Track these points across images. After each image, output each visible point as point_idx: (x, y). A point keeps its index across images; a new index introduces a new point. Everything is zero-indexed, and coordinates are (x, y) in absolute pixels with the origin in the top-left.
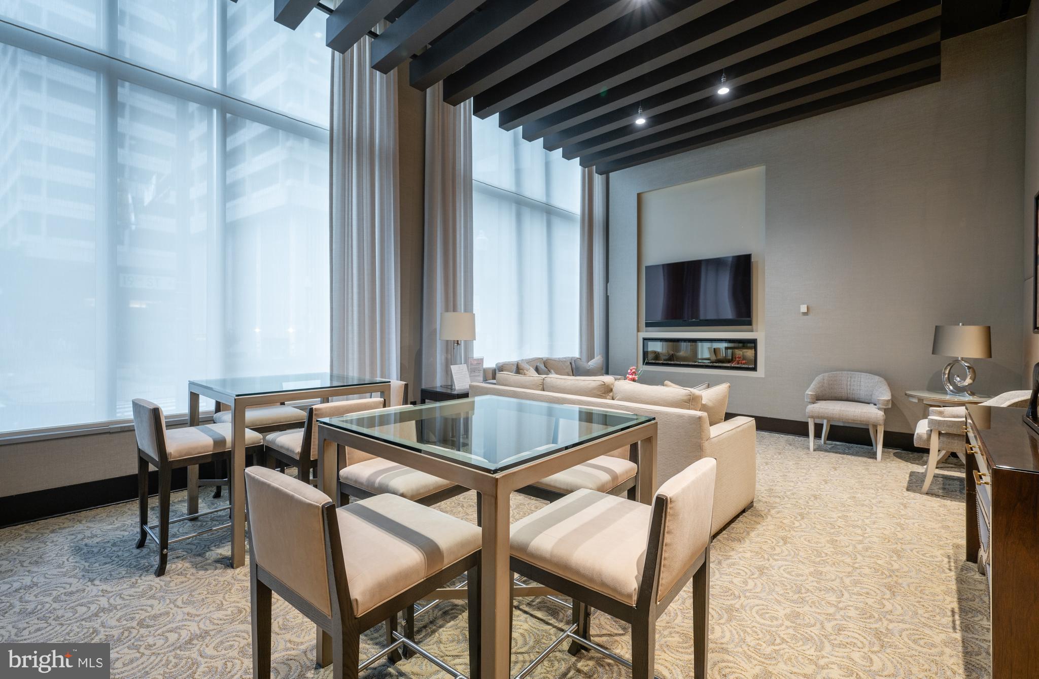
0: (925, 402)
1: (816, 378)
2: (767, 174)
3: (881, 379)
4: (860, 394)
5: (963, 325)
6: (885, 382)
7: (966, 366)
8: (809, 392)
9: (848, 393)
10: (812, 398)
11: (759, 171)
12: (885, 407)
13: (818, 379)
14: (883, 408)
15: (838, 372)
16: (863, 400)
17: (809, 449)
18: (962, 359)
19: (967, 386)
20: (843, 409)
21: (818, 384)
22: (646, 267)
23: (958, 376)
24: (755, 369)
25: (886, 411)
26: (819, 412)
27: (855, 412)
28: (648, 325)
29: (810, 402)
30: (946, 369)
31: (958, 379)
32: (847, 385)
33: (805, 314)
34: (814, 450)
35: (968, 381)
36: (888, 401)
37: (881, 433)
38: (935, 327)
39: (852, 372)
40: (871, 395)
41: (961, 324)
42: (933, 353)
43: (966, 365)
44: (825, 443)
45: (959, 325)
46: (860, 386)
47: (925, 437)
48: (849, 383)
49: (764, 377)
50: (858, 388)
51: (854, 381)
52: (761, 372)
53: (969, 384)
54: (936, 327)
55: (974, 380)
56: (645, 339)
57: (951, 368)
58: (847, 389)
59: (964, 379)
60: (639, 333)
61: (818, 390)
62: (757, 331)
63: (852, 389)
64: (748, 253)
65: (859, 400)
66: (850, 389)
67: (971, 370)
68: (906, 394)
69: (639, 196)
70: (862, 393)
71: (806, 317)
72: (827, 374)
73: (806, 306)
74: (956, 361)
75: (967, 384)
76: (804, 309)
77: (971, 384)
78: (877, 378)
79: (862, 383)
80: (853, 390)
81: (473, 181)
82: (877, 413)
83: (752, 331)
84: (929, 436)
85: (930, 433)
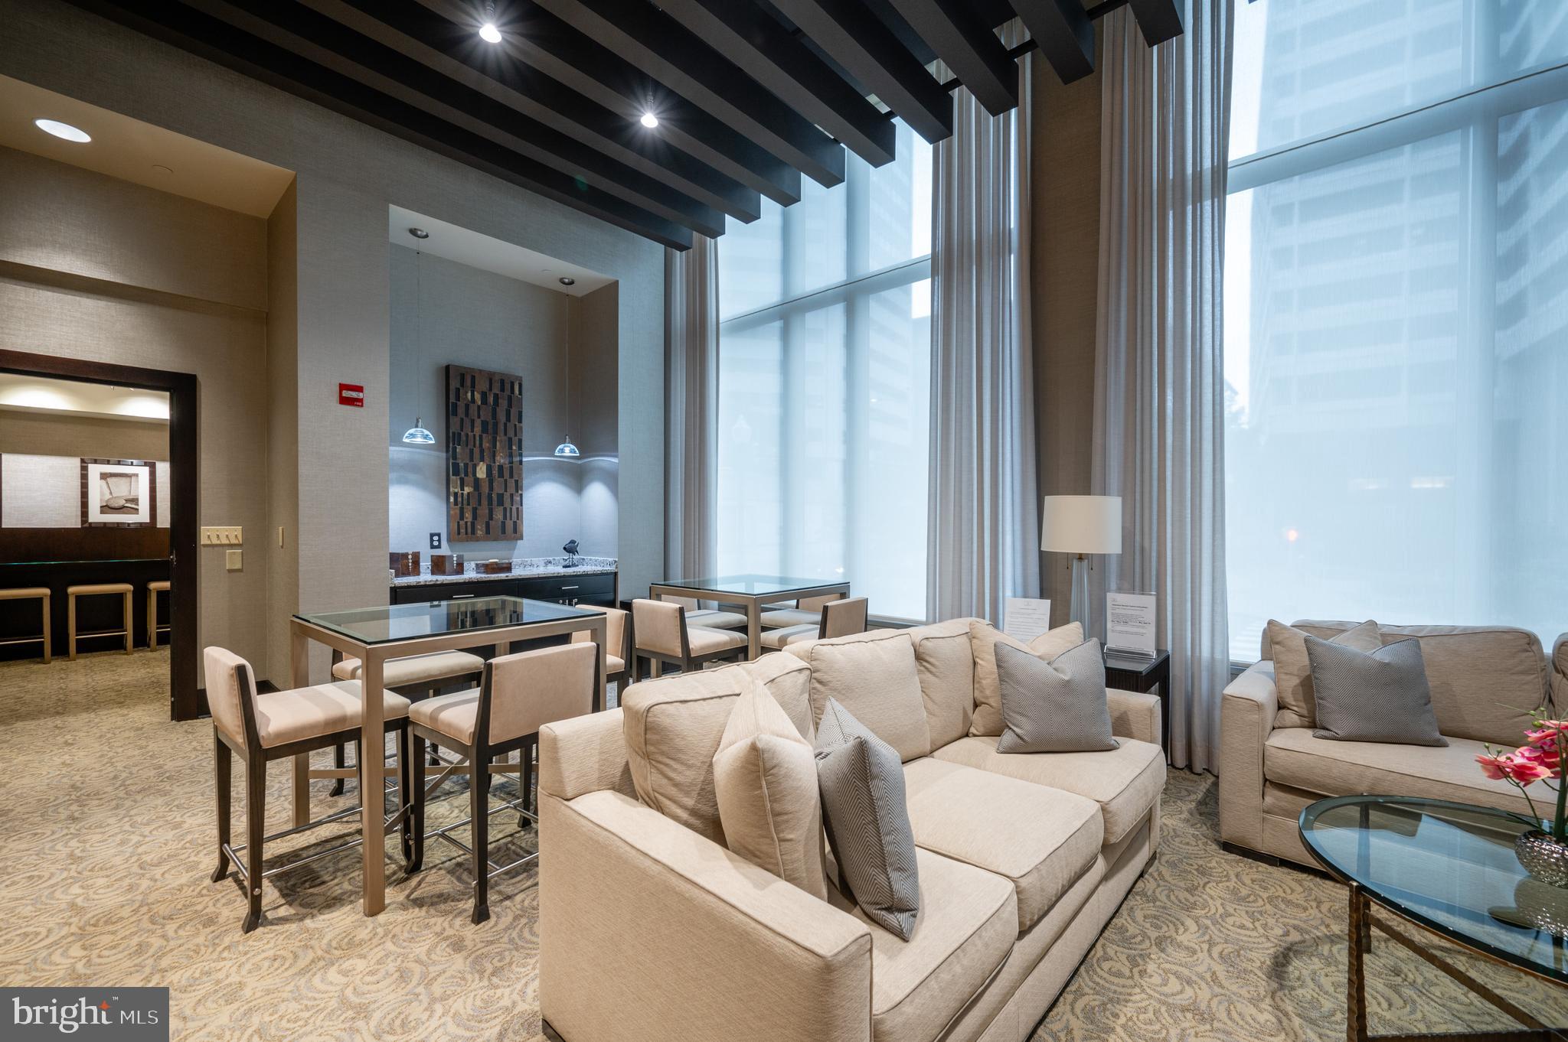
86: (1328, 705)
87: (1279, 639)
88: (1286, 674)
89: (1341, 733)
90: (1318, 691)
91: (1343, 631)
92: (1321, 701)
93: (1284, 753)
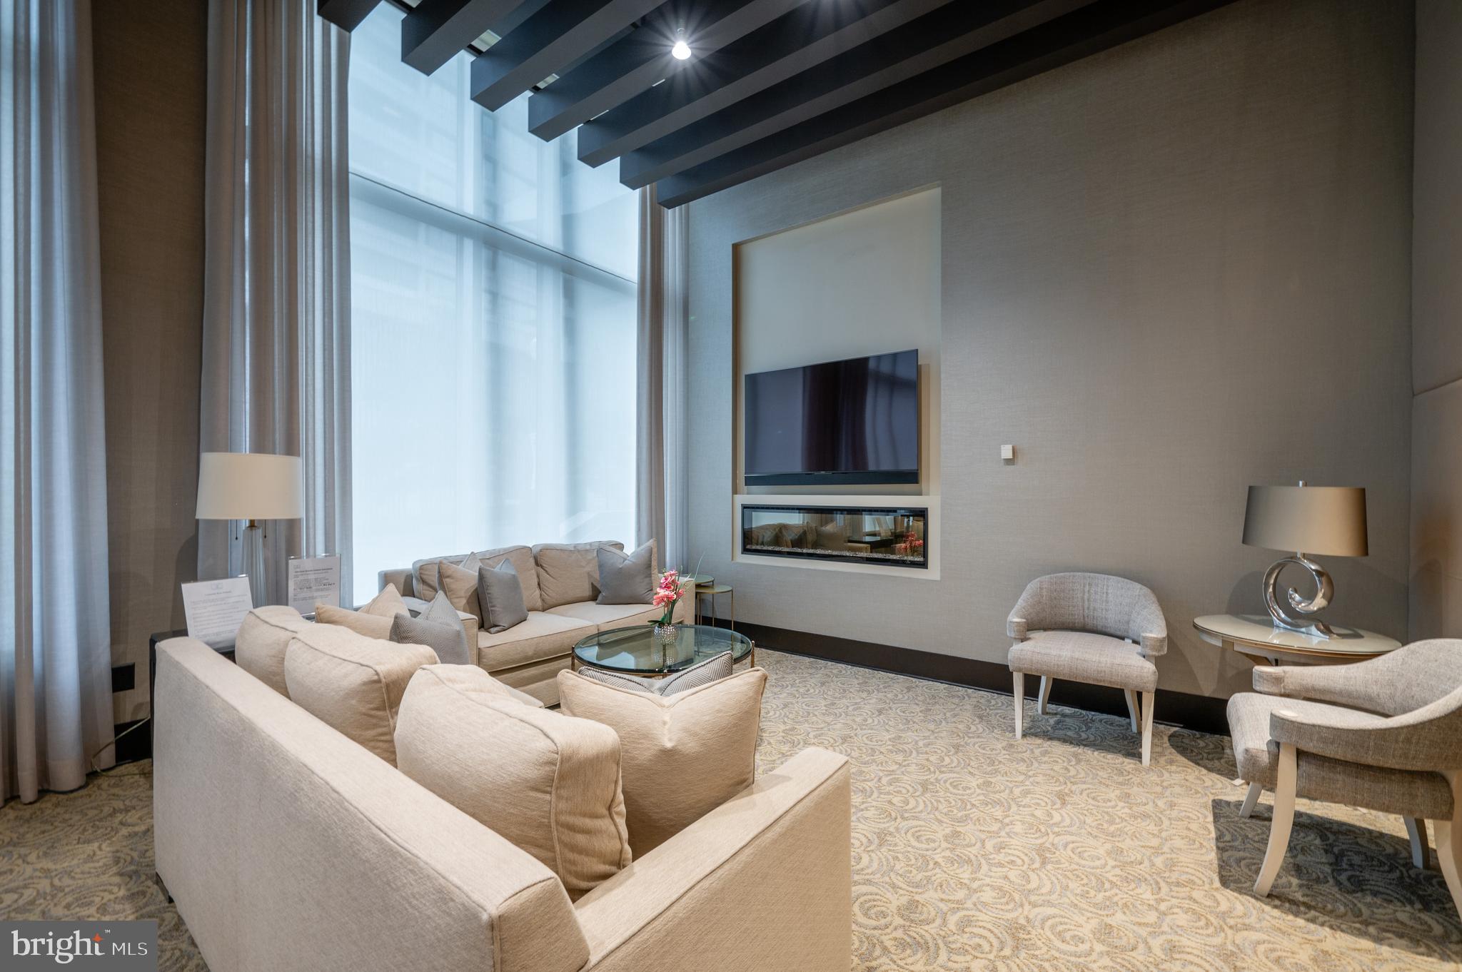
0: (1237, 648)
1: (1028, 587)
2: (943, 202)
3: (1146, 590)
4: (1106, 619)
5: (1306, 485)
6: (1153, 598)
7: (1314, 570)
8: (1015, 618)
9: (1086, 615)
10: (1019, 631)
11: (928, 198)
12: (1157, 654)
13: (1032, 587)
14: (1153, 656)
15: (1067, 574)
16: (1112, 631)
17: (1013, 730)
18: (1304, 556)
19: (1316, 611)
20: (1077, 655)
21: (1032, 597)
22: (746, 376)
23: (1296, 591)
24: (923, 565)
25: (1158, 661)
26: (1032, 661)
27: (1099, 662)
28: (749, 481)
29: (1015, 638)
30: (1269, 575)
31: (1297, 597)
32: (1083, 599)
33: (1009, 462)
34: (1024, 735)
35: (1319, 602)
36: (1162, 640)
37: (1150, 707)
38: (1248, 488)
39: (1092, 575)
40: (1128, 623)
41: (1301, 483)
42: (1244, 541)
43: (1313, 567)
44: (1044, 712)
45: (1298, 485)
46: (1107, 601)
47: (1265, 759)
48: (1086, 596)
49: (939, 579)
50: (1103, 607)
51: (1096, 593)
52: (934, 572)
53: (1319, 609)
54: (1251, 488)
55: (1329, 601)
56: (745, 507)
57: (1280, 571)
58: (1083, 607)
59: (1310, 597)
60: (737, 497)
61: (1031, 610)
62: (928, 494)
63: (1091, 608)
64: (913, 348)
65: (1104, 630)
66: (1088, 608)
67: (1324, 579)
68: (1195, 626)
69: (737, 249)
70: (1110, 616)
71: (1010, 468)
72: (1047, 576)
73: (1010, 447)
74: (1292, 558)
75: (1315, 609)
76: (1007, 452)
77: (1324, 608)
78: (1137, 588)
79: (1111, 598)
80: (1094, 609)
81: (350, 175)
82: (1142, 667)
83: (920, 494)
84: (1275, 759)
85: (1276, 750)
86: (497, 609)
87: (448, 574)
88: (457, 598)
89: (506, 625)
90: (491, 602)
91: (461, 562)
92: (492, 609)
93: (492, 649)
